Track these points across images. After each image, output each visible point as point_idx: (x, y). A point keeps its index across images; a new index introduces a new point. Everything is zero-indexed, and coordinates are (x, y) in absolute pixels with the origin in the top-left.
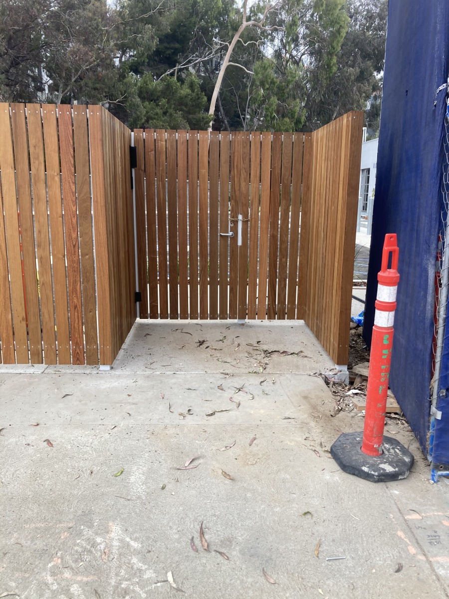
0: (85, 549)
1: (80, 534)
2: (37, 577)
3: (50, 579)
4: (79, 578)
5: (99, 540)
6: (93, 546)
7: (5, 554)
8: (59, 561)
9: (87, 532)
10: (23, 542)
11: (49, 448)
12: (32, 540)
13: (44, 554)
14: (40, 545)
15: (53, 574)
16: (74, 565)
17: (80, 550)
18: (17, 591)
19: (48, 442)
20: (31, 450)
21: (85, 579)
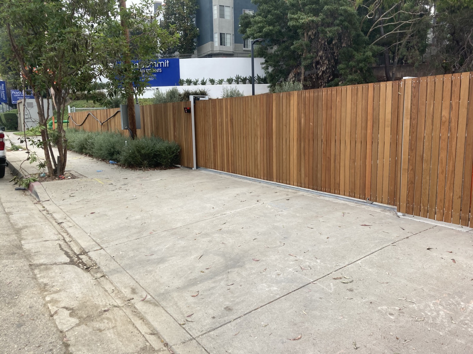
0: (453, 304)
1: (454, 298)
2: (426, 302)
3: (431, 305)
4: (445, 311)
5: (462, 303)
6: (458, 304)
7: (415, 290)
8: (439, 302)
9: (457, 298)
10: (425, 290)
11: (453, 263)
12: (429, 291)
13: (433, 297)
14: (432, 293)
15: (434, 304)
16: (445, 306)
17: (450, 302)
18: (415, 302)
19: (453, 260)
20: (442, 261)
21: (448, 312)
